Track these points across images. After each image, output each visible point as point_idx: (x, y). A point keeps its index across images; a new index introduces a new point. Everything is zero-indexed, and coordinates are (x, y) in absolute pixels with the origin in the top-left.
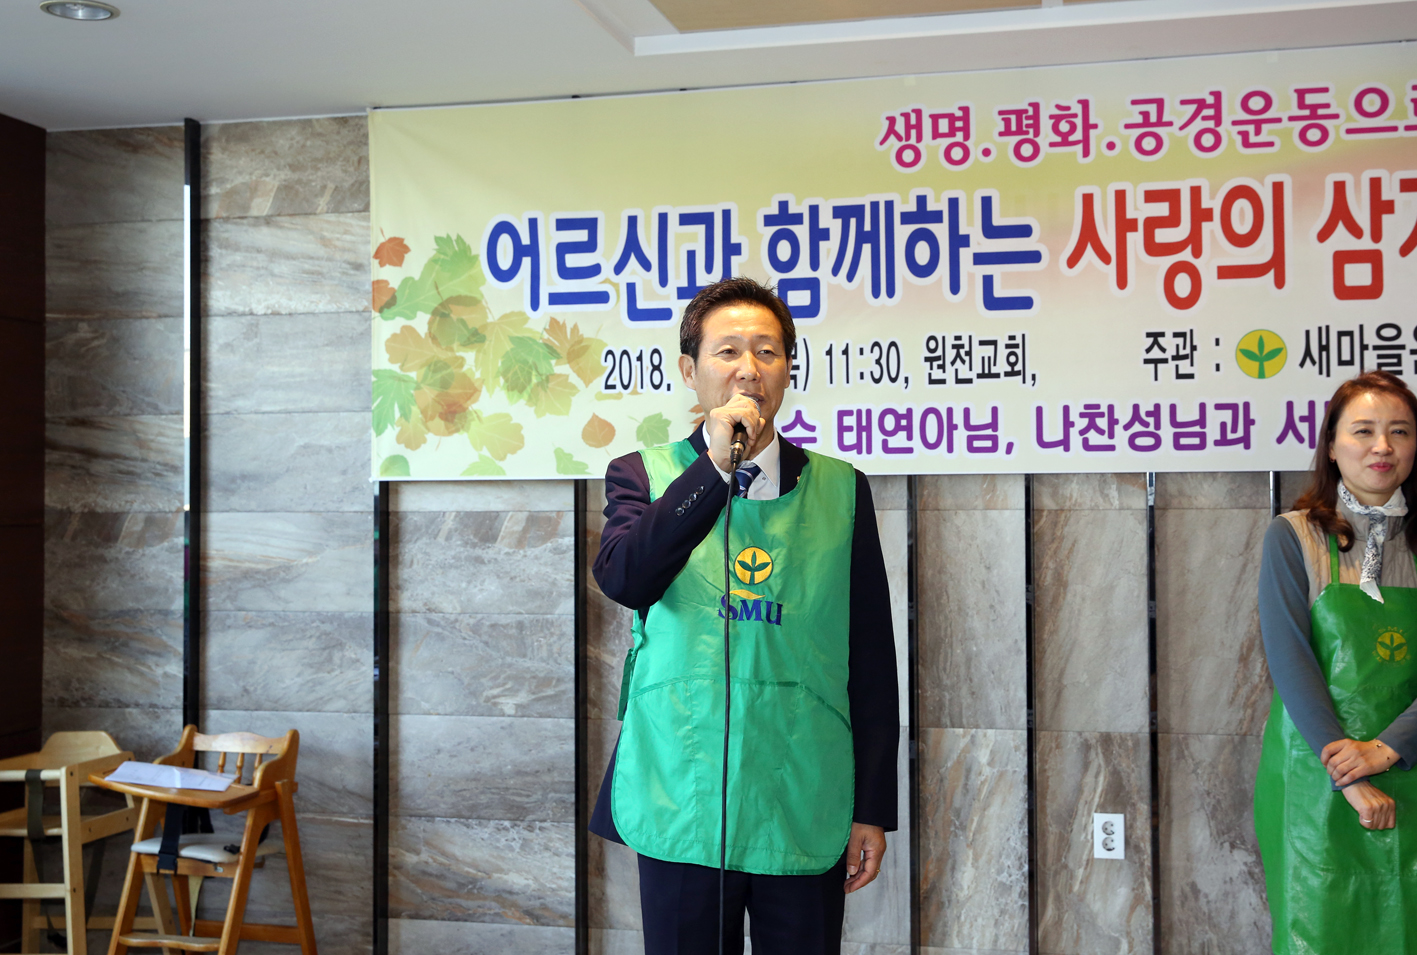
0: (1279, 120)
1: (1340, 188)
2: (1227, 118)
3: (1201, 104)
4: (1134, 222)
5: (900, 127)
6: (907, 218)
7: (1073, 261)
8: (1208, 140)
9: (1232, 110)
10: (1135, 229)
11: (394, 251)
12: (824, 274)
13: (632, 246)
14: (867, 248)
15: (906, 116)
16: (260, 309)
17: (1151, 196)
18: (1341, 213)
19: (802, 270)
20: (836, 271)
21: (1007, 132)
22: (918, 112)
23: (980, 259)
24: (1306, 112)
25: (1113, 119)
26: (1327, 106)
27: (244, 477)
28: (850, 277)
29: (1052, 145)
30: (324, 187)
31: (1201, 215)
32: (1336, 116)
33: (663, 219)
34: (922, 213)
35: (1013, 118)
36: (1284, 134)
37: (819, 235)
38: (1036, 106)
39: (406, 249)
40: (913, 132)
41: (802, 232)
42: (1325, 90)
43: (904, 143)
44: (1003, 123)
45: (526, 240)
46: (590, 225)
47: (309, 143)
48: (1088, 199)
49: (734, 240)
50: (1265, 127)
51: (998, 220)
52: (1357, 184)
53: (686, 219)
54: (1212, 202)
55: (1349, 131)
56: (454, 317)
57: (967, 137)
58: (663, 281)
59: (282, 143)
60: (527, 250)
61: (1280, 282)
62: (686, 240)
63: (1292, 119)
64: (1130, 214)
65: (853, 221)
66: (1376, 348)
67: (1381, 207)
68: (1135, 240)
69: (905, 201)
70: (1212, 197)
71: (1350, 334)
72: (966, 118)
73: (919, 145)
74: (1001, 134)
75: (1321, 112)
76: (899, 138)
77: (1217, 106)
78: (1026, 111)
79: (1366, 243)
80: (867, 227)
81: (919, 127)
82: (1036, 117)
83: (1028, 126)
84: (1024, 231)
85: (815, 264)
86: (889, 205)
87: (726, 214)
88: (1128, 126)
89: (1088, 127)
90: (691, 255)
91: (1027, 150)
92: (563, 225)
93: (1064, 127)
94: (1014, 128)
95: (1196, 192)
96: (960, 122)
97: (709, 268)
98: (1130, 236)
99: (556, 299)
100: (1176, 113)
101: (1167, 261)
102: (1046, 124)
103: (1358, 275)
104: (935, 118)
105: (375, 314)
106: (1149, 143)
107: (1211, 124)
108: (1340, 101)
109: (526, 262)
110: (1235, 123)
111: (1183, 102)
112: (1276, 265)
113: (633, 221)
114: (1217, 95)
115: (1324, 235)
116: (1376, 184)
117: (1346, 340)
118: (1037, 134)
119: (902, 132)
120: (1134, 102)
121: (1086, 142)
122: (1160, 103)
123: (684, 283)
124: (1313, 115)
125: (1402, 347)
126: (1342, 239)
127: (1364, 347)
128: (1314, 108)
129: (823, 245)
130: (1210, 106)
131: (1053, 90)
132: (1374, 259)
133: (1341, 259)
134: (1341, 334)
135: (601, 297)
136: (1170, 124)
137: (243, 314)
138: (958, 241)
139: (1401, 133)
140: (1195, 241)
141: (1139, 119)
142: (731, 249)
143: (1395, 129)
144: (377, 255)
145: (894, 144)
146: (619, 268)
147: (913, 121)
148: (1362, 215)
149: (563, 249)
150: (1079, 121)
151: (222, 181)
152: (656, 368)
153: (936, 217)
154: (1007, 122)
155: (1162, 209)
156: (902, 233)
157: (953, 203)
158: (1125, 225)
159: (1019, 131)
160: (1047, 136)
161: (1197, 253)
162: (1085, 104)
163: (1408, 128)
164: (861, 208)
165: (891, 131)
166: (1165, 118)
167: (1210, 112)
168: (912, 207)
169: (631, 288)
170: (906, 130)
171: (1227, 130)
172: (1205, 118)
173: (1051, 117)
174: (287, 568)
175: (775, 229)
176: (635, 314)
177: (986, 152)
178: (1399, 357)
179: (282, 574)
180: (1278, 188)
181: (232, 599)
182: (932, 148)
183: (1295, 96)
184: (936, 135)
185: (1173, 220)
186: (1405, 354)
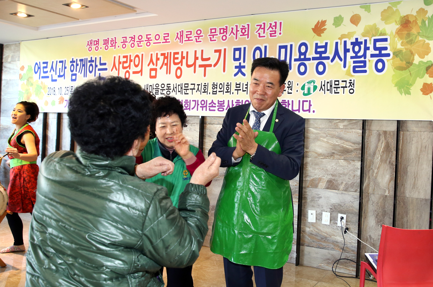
0: (143, 41)
1: (152, 55)
2: (136, 41)
3: (132, 38)
4: (121, 62)
5: (89, 43)
6: (90, 61)
7: (112, 70)
8: (133, 45)
9: (137, 39)
10: (121, 64)
11: (22, 68)
12: (77, 73)
13: (52, 67)
14: (83, 67)
15: (90, 41)
16: (8, 79)
17: (124, 57)
18: (151, 60)
19: (74, 72)
20: (79, 72)
21: (104, 44)
22: (92, 40)
23: (99, 70)
24: (147, 39)
25: (119, 41)
26: (150, 38)
27: (5, 110)
28: (81, 73)
29: (110, 46)
30: (17, 56)
31: (131, 61)
32: (152, 40)
33: (57, 61)
34: (91, 61)
35: (105, 41)
36: (144, 44)
37: (77, 65)
38: (108, 38)
39: (24, 68)
40: (91, 44)
41: (75, 64)
42: (150, 35)
43: (90, 46)
44: (103, 42)
45: (39, 66)
46: (47, 63)
47: (16, 48)
48: (115, 57)
49: (66, 66)
50: (141, 42)
51: (102, 62)
52: (154, 54)
53: (60, 62)
54: (132, 58)
55: (154, 43)
56: (29, 80)
57: (98, 45)
58: (56, 74)
59: (13, 48)
60: (39, 68)
61: (141, 75)
62: (60, 65)
63: (145, 41)
64: (120, 61)
65: (82, 62)
66: (155, 89)
67: (158, 59)
68: (121, 65)
69: (89, 58)
70: (133, 57)
71: (151, 86)
72: (98, 41)
73: (92, 47)
74: (103, 44)
75: (150, 39)
76: (89, 46)
77: (134, 38)
78: (107, 40)
79: (155, 67)
80: (84, 63)
81: (92, 43)
82: (108, 41)
83: (107, 43)
84: (105, 64)
85: (76, 71)
86: (87, 59)
87: (65, 60)
88: (121, 43)
89: (116, 43)
90: (60, 69)
91: (107, 48)
92: (44, 63)
93: (112, 43)
94: (105, 43)
95: (130, 56)
96: (97, 42)
97: (62, 72)
98: (120, 65)
99: (43, 77)
100: (129, 40)
101: (125, 70)
102: (110, 42)
103: (153, 73)
104: (94, 41)
105: (20, 80)
106: (124, 46)
107: (133, 42)
108: (152, 37)
109: (39, 70)
110: (137, 42)
111: (130, 37)
112: (141, 71)
113: (53, 62)
114: (134, 36)
115: (149, 65)
116: (157, 54)
117: (151, 87)
118: (108, 44)
119: (90, 45)
120: (123, 38)
121: (115, 46)
122: (126, 37)
123: (59, 75)
124: (149, 40)
125: (159, 89)
126: (151, 66)
127: (153, 89)
128: (149, 38)
129: (78, 67)
130: (133, 38)
131: (110, 36)
132: (155, 70)
133: (151, 70)
134: (150, 86)
135: (48, 77)
136: (127, 42)
137: (6, 80)
138: (96, 66)
139: (161, 43)
140: (129, 66)
141: (123, 41)
142: (65, 68)
143: (160, 43)
144: (20, 69)
145: (88, 47)
146: (50, 71)
147: (91, 42)
148: (154, 60)
149: (44, 67)
150: (114, 42)
151: (5, 55)
152: (54, 91)
153: (93, 61)
154: (104, 42)
155: (125, 60)
156: (89, 64)
157: (96, 58)
158: (120, 63)
159: (106, 44)
160: (110, 45)
161: (130, 69)
162: (115, 38)
163: (163, 42)
164: (83, 59)
165: (88, 44)
166: (127, 41)
167: (133, 39)
168: (90, 60)
169: (52, 75)
170: (90, 43)
171: (136, 43)
172: (133, 41)
173: (111, 41)
174: (9, 128)
175: (71, 64)
176: (53, 80)
177: (101, 48)
178: (158, 91)
179: (9, 129)
180: (142, 55)
181: (3, 133)
182: (94, 47)
183: (146, 36)
184: (94, 45)
185: (126, 62)
186: (159, 90)
